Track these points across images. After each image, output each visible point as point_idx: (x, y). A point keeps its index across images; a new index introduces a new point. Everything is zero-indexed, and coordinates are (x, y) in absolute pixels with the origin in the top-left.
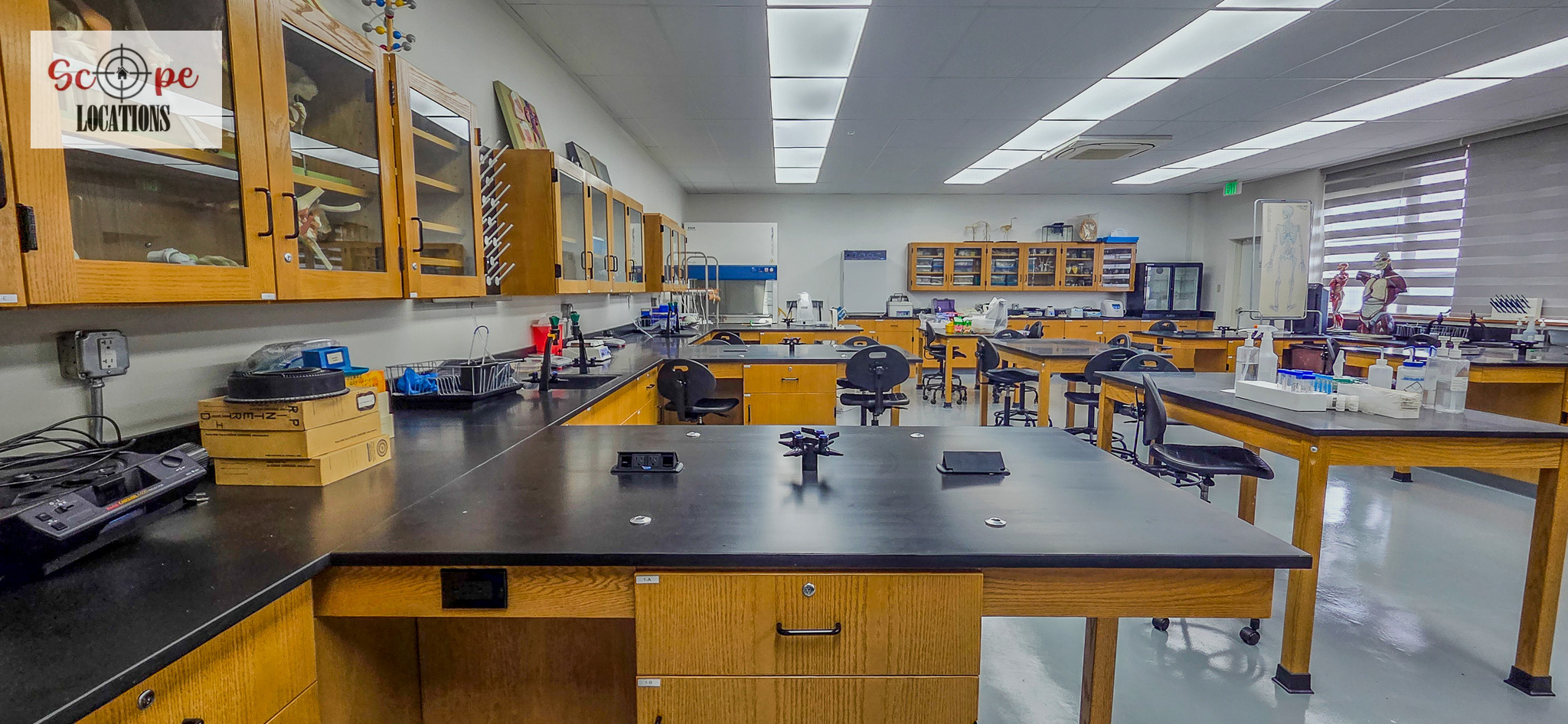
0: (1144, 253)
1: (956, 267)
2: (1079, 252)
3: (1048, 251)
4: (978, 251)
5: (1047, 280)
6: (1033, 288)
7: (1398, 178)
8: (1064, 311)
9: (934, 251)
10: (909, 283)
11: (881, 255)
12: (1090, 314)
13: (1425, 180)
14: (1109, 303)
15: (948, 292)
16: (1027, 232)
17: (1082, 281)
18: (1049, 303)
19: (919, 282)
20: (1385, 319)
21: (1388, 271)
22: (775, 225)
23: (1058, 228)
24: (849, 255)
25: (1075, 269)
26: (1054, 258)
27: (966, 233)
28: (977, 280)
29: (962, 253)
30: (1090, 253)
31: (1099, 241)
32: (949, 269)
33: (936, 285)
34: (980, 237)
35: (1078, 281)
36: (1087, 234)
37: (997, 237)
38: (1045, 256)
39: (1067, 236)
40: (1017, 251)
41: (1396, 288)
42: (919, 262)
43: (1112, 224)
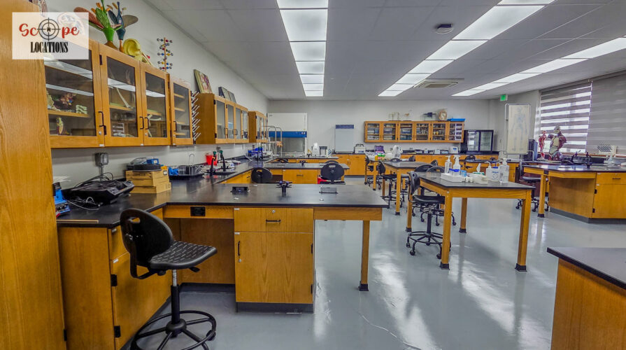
0: (467, 126)
1: (385, 132)
2: (439, 126)
3: (425, 125)
4: (395, 125)
5: (425, 137)
6: (419, 141)
7: (567, 94)
8: (431, 151)
9: (375, 125)
10: (365, 139)
11: (352, 127)
12: (443, 152)
13: (578, 96)
14: (452, 147)
15: (381, 142)
16: (416, 116)
17: (440, 138)
18: (425, 147)
19: (369, 138)
20: (558, 154)
21: (560, 134)
22: (306, 114)
23: (430, 115)
24: (338, 127)
25: (437, 133)
26: (427, 128)
27: (389, 117)
28: (394, 137)
29: (388, 126)
30: (444, 126)
31: (448, 120)
32: (381, 133)
33: (376, 140)
34: (395, 119)
35: (438, 138)
36: (443, 117)
37: (403, 119)
38: (424, 127)
39: (434, 119)
40: (411, 125)
41: (562, 141)
42: (368, 130)
43: (453, 113)
